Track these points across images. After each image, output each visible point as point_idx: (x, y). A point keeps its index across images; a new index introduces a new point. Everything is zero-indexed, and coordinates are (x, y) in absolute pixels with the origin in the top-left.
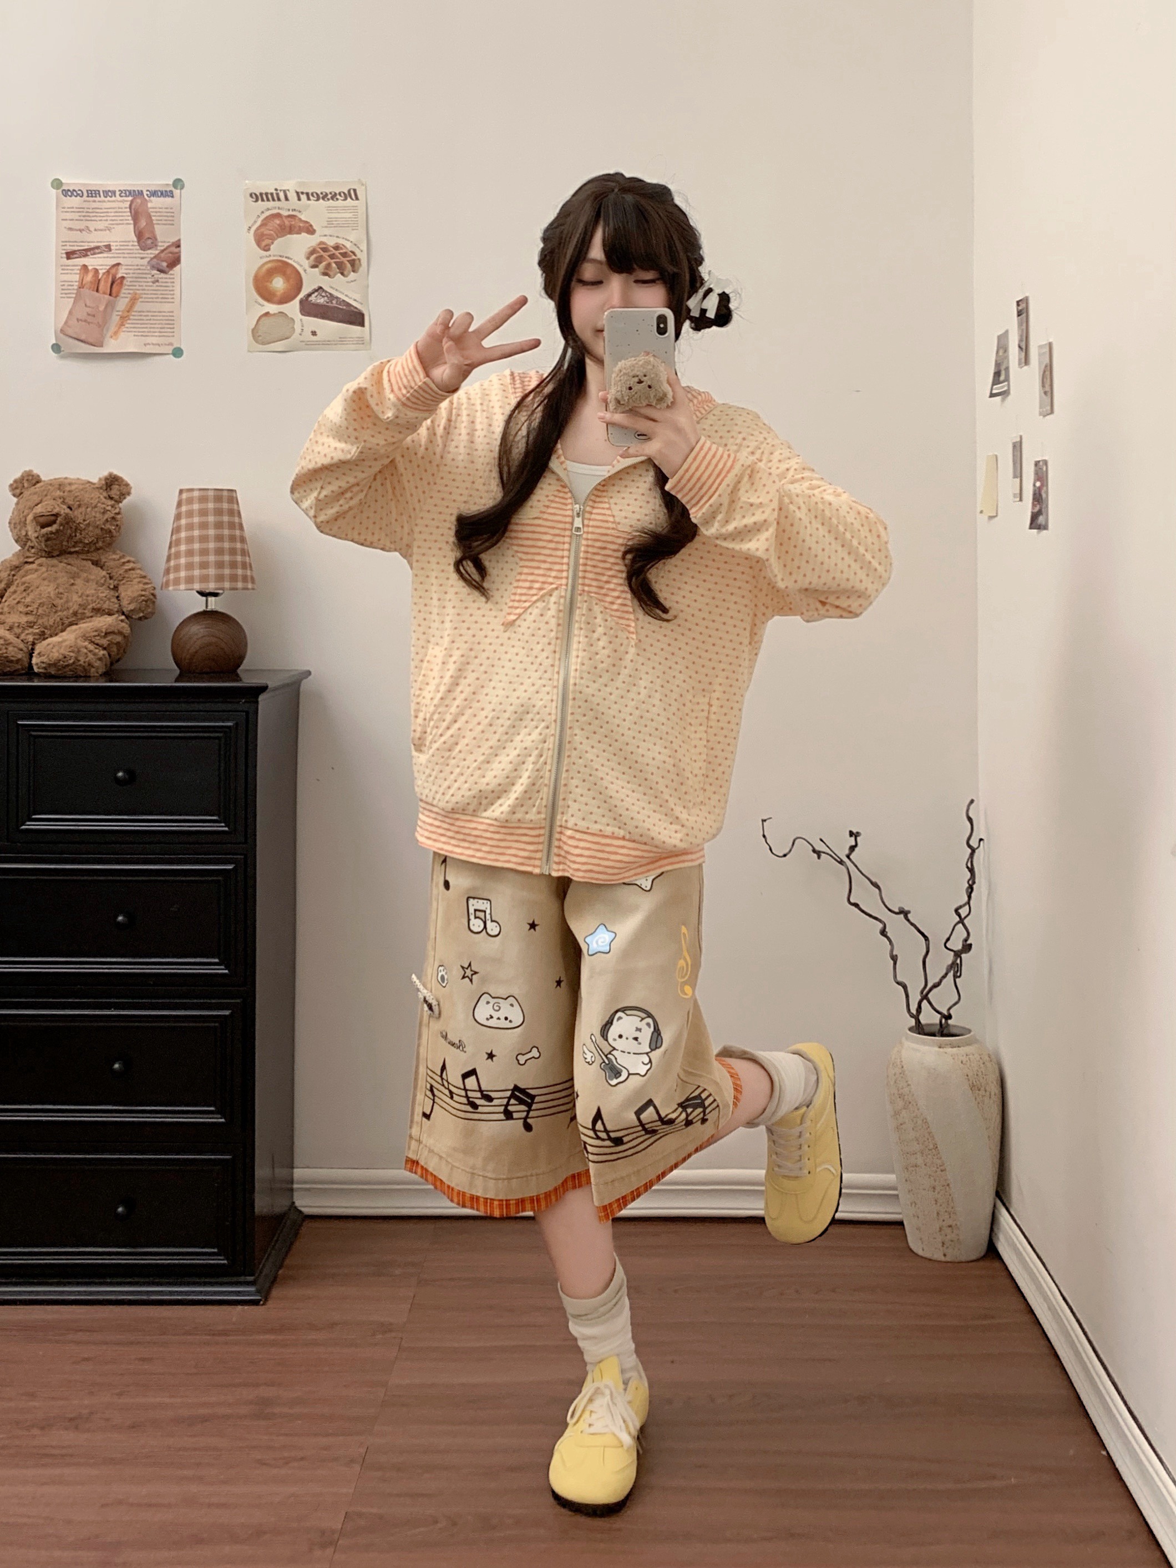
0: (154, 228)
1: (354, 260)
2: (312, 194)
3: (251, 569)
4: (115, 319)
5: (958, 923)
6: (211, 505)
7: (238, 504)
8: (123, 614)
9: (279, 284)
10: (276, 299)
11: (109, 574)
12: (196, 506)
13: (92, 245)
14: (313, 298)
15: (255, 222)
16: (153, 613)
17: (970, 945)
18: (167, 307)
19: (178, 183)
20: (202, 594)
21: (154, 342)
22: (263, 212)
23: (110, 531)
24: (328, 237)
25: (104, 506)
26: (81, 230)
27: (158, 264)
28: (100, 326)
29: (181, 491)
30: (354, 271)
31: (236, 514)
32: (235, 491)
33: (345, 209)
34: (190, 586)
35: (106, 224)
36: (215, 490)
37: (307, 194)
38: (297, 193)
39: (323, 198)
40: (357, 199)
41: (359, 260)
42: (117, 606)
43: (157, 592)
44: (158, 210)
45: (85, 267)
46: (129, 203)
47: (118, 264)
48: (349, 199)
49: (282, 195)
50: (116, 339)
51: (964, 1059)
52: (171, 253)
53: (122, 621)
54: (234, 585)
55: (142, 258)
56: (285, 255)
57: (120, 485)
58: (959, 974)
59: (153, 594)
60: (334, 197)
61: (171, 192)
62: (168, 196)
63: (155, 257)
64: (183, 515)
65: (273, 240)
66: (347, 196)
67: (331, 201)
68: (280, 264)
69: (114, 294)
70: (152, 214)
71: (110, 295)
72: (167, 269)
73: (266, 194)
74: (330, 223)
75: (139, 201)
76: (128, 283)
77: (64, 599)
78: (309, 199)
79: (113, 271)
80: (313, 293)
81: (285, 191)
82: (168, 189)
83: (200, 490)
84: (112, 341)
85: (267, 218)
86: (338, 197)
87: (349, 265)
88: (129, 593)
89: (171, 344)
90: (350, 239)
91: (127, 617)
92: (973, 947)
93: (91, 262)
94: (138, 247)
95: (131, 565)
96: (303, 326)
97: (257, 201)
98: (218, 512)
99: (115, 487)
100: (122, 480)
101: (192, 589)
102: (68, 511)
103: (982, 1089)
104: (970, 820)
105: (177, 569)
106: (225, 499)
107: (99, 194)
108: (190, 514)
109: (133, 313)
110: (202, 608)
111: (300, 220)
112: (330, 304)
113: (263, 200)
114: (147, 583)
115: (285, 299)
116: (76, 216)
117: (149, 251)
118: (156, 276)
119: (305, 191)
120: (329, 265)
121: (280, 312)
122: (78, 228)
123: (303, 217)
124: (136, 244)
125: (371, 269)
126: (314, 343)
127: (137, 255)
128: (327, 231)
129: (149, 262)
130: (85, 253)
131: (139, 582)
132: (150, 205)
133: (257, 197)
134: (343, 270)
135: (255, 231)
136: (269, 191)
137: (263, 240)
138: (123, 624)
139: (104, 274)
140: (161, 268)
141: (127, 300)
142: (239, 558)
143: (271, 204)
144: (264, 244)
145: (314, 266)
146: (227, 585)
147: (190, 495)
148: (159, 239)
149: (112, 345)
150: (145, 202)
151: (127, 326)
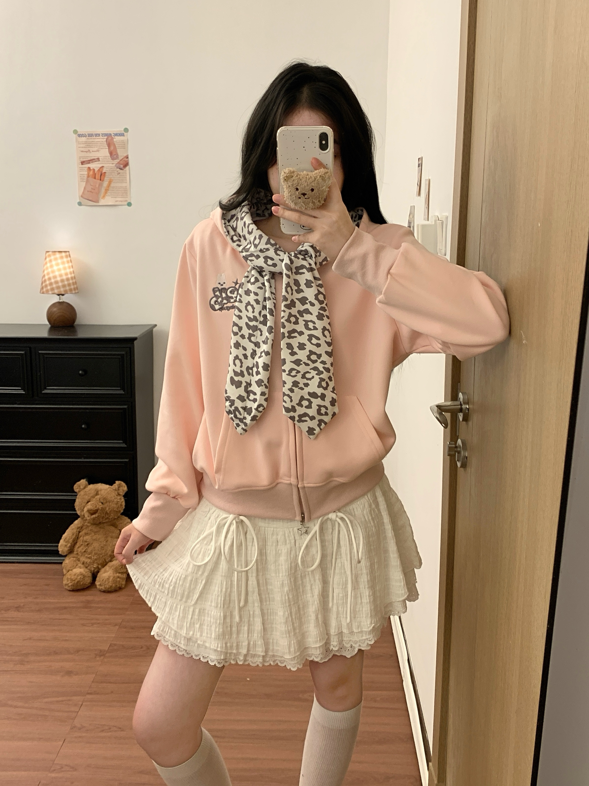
0: (116, 150)
4: (103, 190)
13: (92, 158)
18: (124, 185)
19: (126, 130)
21: (120, 200)
26: (86, 152)
27: (119, 166)
28: (97, 194)
35: (97, 148)
44: (118, 142)
45: (89, 168)
46: (106, 139)
47: (103, 167)
50: (104, 199)
52: (124, 161)
55: (113, 164)
61: (123, 134)
62: (122, 136)
63: (117, 164)
69: (102, 180)
70: (116, 144)
71: (100, 180)
72: (123, 168)
75: (110, 138)
76: (108, 175)
79: (101, 170)
89: (126, 201)
93: (92, 166)
94: (110, 159)
107: (93, 135)
109: (110, 188)
116: (84, 145)
117: (115, 161)
118: (119, 171)
124: (110, 157)
127: (111, 162)
129: (115, 165)
130: (89, 162)
132: (115, 140)
139: (97, 171)
140: (120, 168)
141: (107, 182)
148: (119, 154)
149: (102, 202)
150: (112, 139)
151: (108, 193)
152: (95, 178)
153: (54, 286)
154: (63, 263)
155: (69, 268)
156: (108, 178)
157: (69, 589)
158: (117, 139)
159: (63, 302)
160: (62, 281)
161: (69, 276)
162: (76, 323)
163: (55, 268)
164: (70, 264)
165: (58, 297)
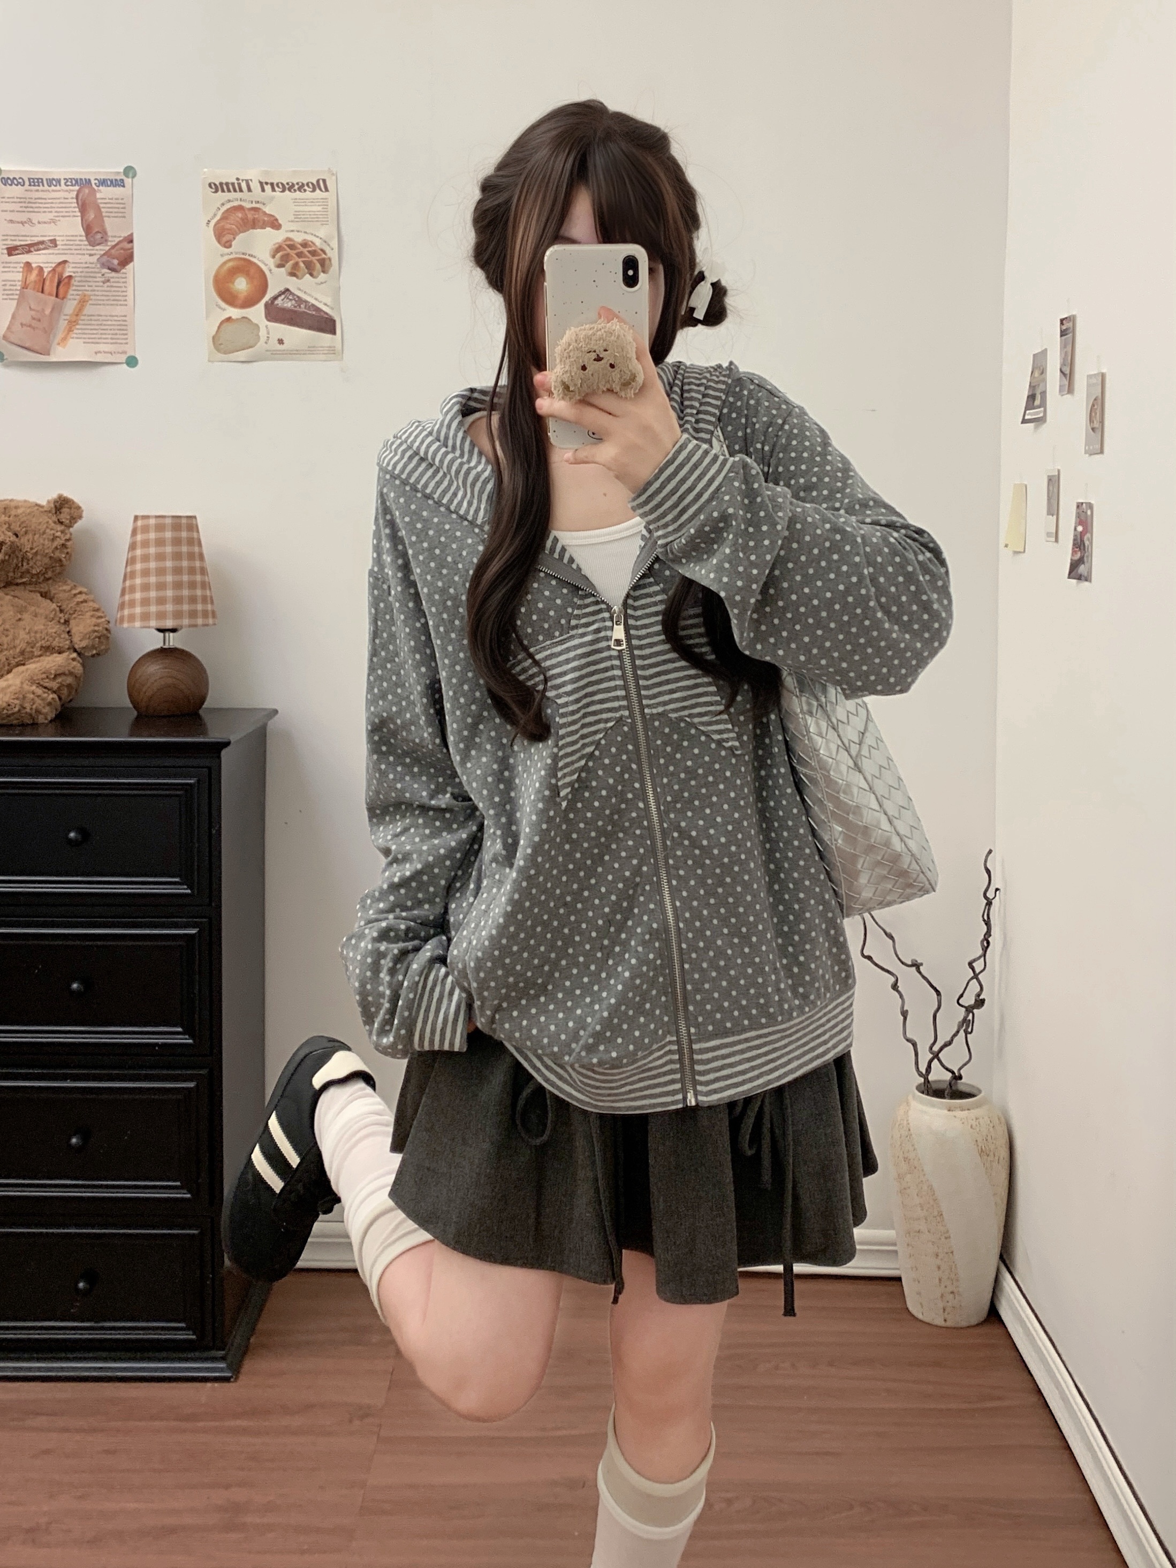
0: (103, 221)
1: (324, 260)
2: (277, 185)
3: (212, 603)
4: (63, 324)
5: (972, 978)
6: (168, 535)
7: (198, 531)
8: (75, 651)
9: (241, 285)
10: (240, 302)
11: (60, 607)
12: (152, 535)
13: (36, 240)
14: (279, 302)
15: (215, 215)
16: (107, 650)
17: (983, 1001)
18: (119, 310)
19: (129, 171)
20: (160, 630)
21: (106, 350)
22: (223, 204)
23: (60, 560)
24: (296, 233)
25: (52, 532)
26: (23, 223)
27: (108, 261)
28: (46, 332)
29: (136, 518)
30: (324, 272)
31: (196, 543)
32: (195, 517)
33: (313, 202)
34: (146, 624)
35: (51, 216)
36: (173, 517)
37: (272, 184)
38: (261, 183)
39: (290, 190)
40: (327, 190)
41: (330, 259)
42: (68, 642)
43: (111, 626)
44: (107, 201)
45: (28, 265)
46: (75, 193)
47: (65, 262)
48: (318, 191)
49: (244, 185)
50: (64, 347)
51: (974, 1123)
52: (122, 249)
53: (74, 659)
54: (193, 622)
55: (91, 255)
56: (248, 252)
57: (70, 508)
58: (970, 1030)
59: (107, 629)
60: (301, 188)
61: (122, 180)
62: (119, 186)
63: (104, 254)
64: (139, 544)
65: (235, 235)
66: (315, 187)
67: (298, 192)
68: (242, 262)
69: (61, 295)
70: (101, 205)
71: (57, 296)
72: (118, 268)
73: (227, 184)
74: (298, 217)
75: (87, 191)
76: (76, 283)
77: (11, 637)
78: (273, 190)
79: (59, 269)
80: (280, 295)
81: (247, 181)
82: (118, 178)
83: (157, 517)
84: (60, 349)
85: (227, 210)
86: (306, 188)
87: (318, 266)
88: (81, 628)
89: (125, 352)
90: (319, 235)
91: (79, 654)
92: (986, 1002)
93: (35, 259)
94: (86, 243)
95: (81, 598)
96: (268, 333)
97: (216, 191)
98: (177, 542)
99: (65, 510)
100: (73, 502)
101: (149, 627)
102: (13, 538)
103: (992, 1154)
104: (988, 871)
105: (132, 604)
106: (184, 527)
107: (42, 182)
108: (145, 544)
109: (83, 318)
110: (159, 645)
111: (265, 213)
112: (297, 309)
113: (223, 191)
114: (101, 617)
115: (249, 302)
116: (17, 207)
117: (98, 247)
118: (107, 275)
119: (269, 181)
120: (296, 264)
121: (244, 318)
122: (19, 220)
123: (267, 210)
124: (84, 238)
125: (342, 270)
126: (281, 352)
127: (85, 252)
128: (293, 226)
129: (98, 259)
130: (29, 248)
131: (92, 616)
132: (98, 195)
133: (217, 187)
134: (314, 270)
135: (215, 225)
136: (230, 181)
137: (223, 235)
138: (75, 663)
139: (49, 272)
140: (111, 266)
141: (75, 302)
142: (199, 592)
143: (232, 195)
144: (224, 239)
145: (280, 266)
146: (186, 622)
147: (145, 522)
148: (110, 234)
149: (59, 354)
150: (93, 192)
151: (75, 331)
152: (42, 292)
156: (75, 293)
158: (104, 193)
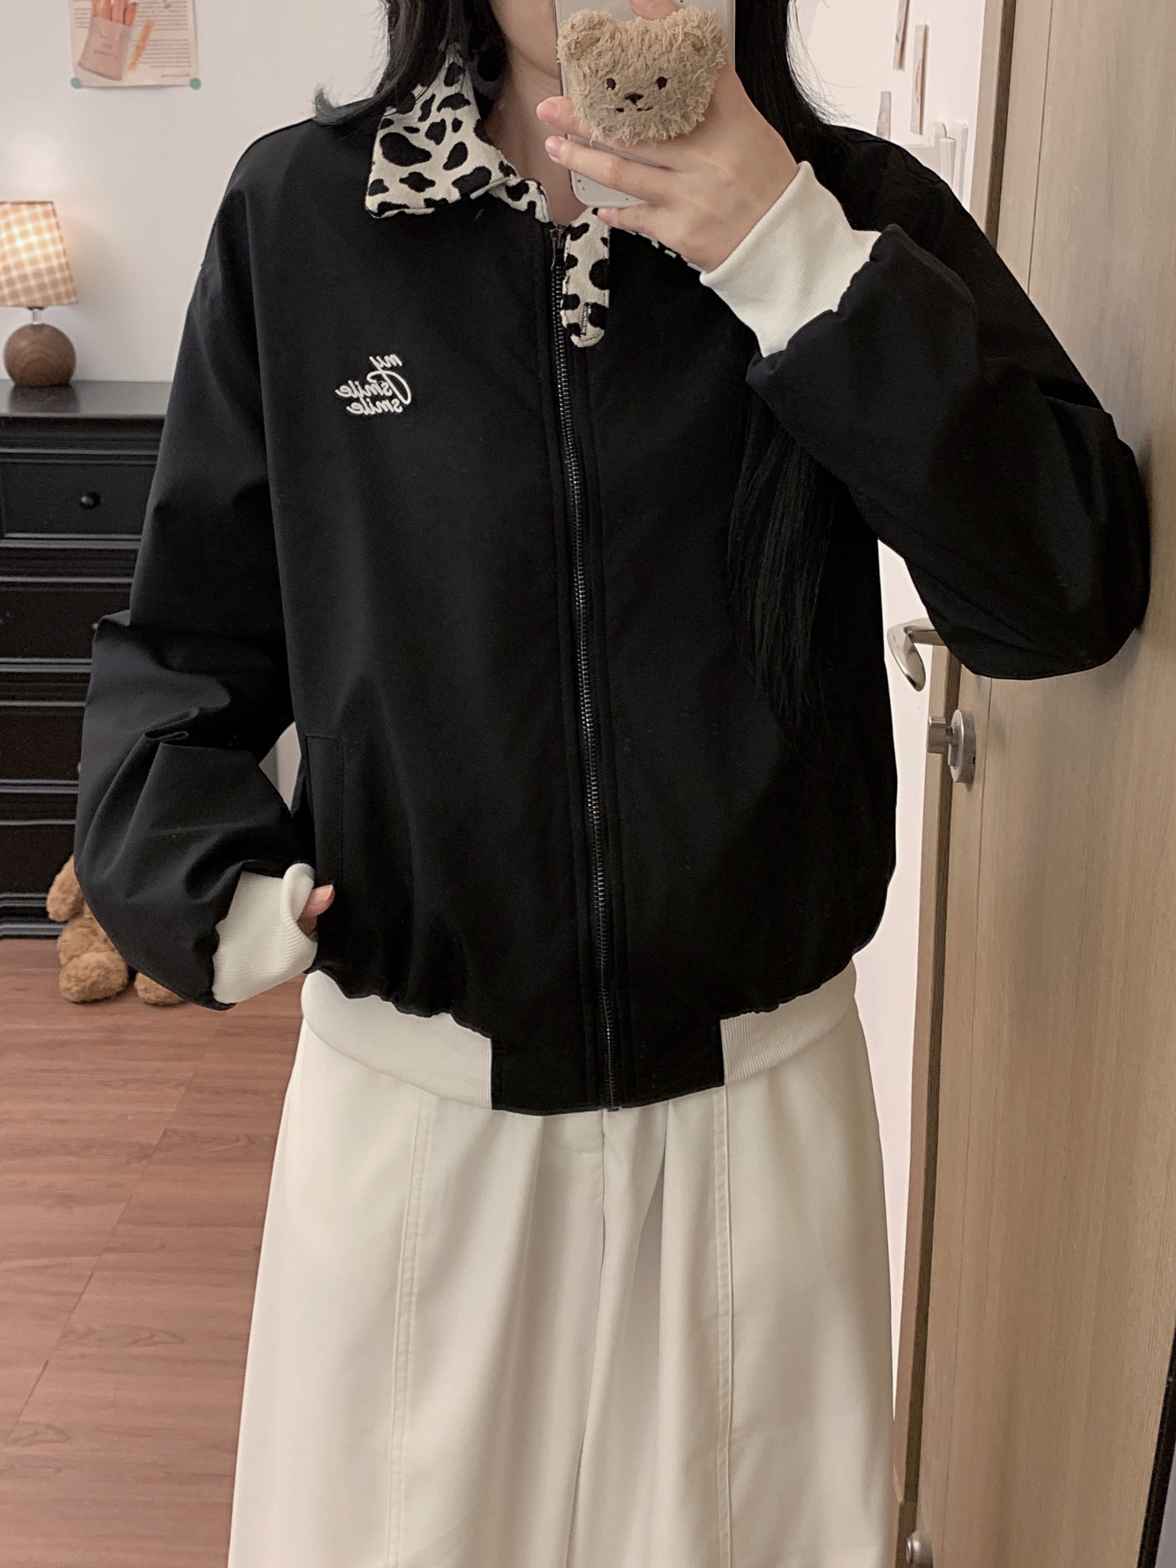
4: (131, 49)
18: (182, 35)
21: (172, 73)
28: (116, 58)
50: (134, 72)
69: (128, 22)
71: (124, 23)
76: (141, 10)
84: (131, 73)
89: (188, 75)
109: (150, 43)
141: (141, 28)
149: (130, 78)
151: (143, 56)
152: (111, 19)
153: (19, 286)
154: (38, 231)
155: (54, 242)
156: (140, 19)
157: (72, 1000)
159: (42, 327)
160: (37, 274)
161: (55, 263)
162: (73, 378)
163: (20, 243)
164: (56, 234)
165: (29, 313)
